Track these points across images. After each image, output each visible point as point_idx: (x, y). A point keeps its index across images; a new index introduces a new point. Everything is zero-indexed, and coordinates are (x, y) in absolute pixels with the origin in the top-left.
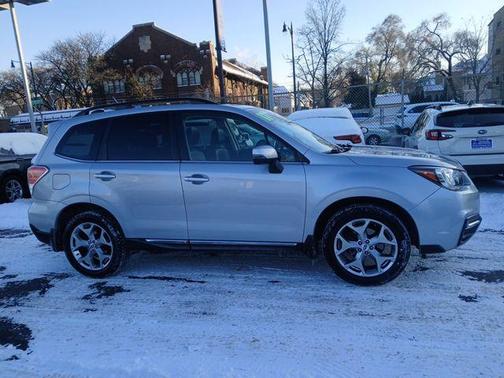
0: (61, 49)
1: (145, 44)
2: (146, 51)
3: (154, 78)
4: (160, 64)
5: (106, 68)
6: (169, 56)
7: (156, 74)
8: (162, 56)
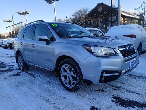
1: (100, 9)
2: (100, 11)
3: (101, 19)
4: (104, 15)
5: (88, 17)
6: (107, 12)
7: (102, 18)
8: (105, 12)
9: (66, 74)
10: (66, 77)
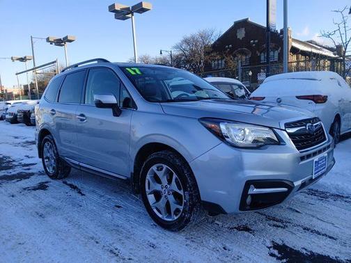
0: (186, 41)
1: (241, 34)
2: (241, 39)
3: (244, 57)
4: (249, 47)
5: (212, 52)
6: (257, 41)
7: (246, 55)
8: (252, 41)
9: (158, 187)
10: (158, 195)
